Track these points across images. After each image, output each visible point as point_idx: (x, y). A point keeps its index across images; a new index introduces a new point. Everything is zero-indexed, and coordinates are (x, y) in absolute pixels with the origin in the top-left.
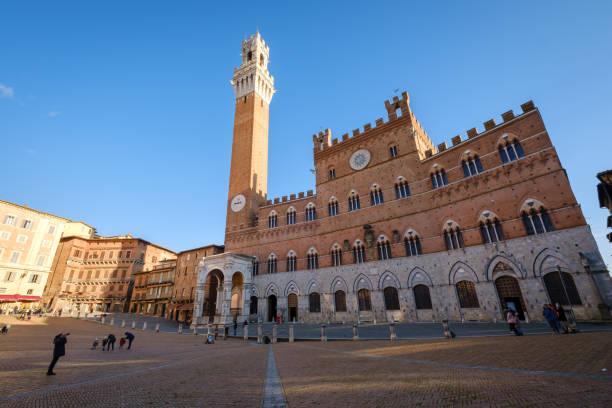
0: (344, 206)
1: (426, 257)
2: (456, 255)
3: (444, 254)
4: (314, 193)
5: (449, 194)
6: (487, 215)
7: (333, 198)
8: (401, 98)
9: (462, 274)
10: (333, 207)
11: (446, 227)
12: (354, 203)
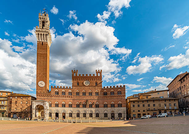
0: (81, 94)
1: (99, 108)
2: (105, 109)
3: (103, 108)
4: (71, 88)
5: (107, 97)
6: (113, 103)
7: (78, 91)
8: (100, 71)
9: (106, 112)
10: (78, 94)
11: (105, 103)
12: (84, 94)
